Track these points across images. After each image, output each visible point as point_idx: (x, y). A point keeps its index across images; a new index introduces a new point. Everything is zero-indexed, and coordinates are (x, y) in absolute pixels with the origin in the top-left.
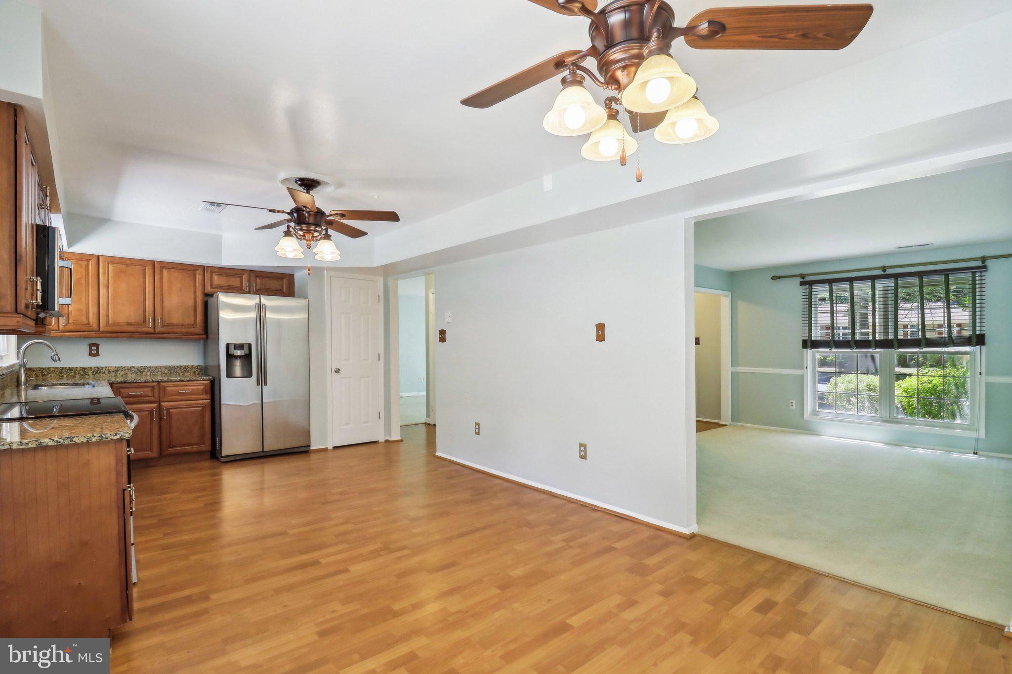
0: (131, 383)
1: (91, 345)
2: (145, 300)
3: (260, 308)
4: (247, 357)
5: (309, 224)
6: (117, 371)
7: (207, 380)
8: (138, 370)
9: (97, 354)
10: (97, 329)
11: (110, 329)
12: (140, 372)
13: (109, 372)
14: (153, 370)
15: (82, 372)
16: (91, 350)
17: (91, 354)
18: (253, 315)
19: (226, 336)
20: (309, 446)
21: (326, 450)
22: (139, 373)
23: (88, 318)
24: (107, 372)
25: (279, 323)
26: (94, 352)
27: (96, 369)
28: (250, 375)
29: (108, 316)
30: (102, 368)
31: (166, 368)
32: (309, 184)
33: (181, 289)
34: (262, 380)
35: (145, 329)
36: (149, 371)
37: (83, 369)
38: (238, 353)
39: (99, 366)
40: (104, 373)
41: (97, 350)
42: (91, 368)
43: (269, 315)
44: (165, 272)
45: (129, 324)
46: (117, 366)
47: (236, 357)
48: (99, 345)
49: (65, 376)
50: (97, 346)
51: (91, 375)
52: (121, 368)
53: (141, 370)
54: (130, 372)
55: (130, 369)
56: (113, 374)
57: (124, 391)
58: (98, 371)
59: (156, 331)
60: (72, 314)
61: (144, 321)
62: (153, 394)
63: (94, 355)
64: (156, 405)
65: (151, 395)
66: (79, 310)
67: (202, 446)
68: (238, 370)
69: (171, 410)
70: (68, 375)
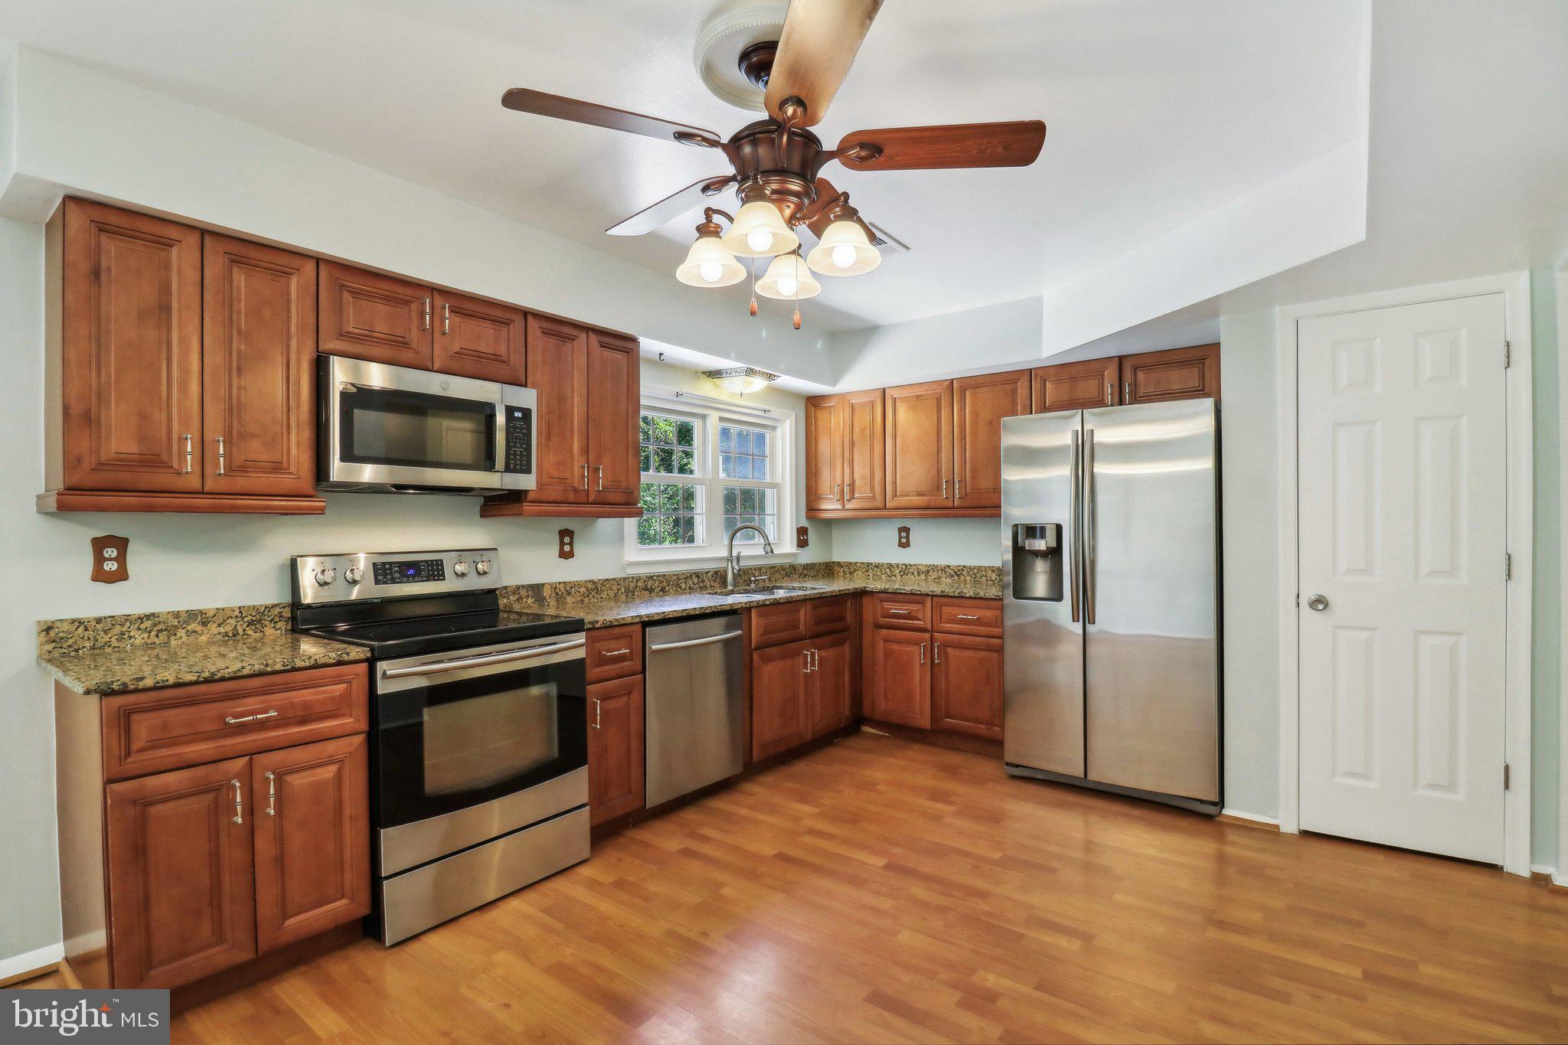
1: (901, 530)
2: (939, 450)
4: (1054, 554)
6: (928, 571)
8: (955, 572)
9: (907, 545)
10: (883, 505)
11: (895, 504)
12: (957, 575)
13: (919, 574)
15: (888, 570)
16: (901, 538)
17: (901, 545)
21: (1271, 832)
22: (956, 578)
24: (916, 573)
26: (904, 540)
27: (904, 567)
28: (1059, 596)
29: (896, 482)
30: (911, 566)
33: (991, 422)
34: (1085, 610)
36: (969, 575)
37: (890, 566)
39: (907, 563)
40: (913, 574)
41: (907, 537)
42: (898, 565)
44: (968, 394)
45: (921, 494)
46: (928, 563)
48: (909, 529)
49: (871, 575)
50: (907, 530)
51: (899, 577)
52: (934, 568)
53: (958, 572)
54: (944, 575)
56: (923, 577)
57: (887, 605)
58: (905, 570)
59: (956, 504)
60: (857, 483)
61: (939, 488)
62: (925, 616)
63: (904, 544)
64: (927, 636)
65: (920, 617)
66: (864, 478)
67: (995, 728)
68: (1039, 582)
69: (948, 649)
70: (874, 575)
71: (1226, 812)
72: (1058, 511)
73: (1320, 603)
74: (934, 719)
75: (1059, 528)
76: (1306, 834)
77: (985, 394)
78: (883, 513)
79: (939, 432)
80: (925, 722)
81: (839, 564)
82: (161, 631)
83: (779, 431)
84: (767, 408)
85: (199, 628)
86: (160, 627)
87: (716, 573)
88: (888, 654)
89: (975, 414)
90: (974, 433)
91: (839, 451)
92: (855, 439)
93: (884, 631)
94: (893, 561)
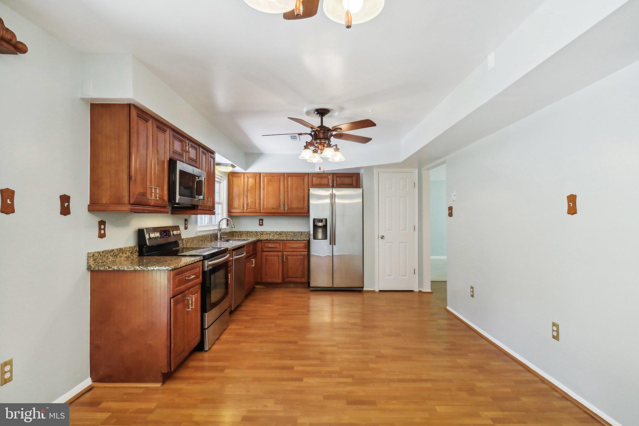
0: (269, 240)
1: (260, 220)
2: (280, 195)
3: (332, 196)
4: (325, 227)
5: (320, 139)
6: (270, 234)
7: (305, 240)
8: (280, 233)
9: (262, 225)
10: (259, 211)
11: (264, 211)
13: (267, 234)
14: (286, 233)
15: (255, 234)
16: (260, 222)
17: (260, 225)
18: (328, 201)
19: (314, 214)
20: (363, 287)
21: (373, 292)
22: (280, 235)
23: (255, 206)
24: (266, 234)
25: (344, 205)
26: (261, 223)
28: (326, 238)
29: (264, 204)
30: (264, 232)
31: (292, 233)
32: (322, 112)
33: (297, 188)
34: (333, 242)
35: (280, 211)
37: (256, 232)
38: (320, 224)
39: (262, 231)
40: (265, 234)
41: (262, 222)
42: (259, 232)
43: (337, 201)
44: (289, 178)
45: (273, 208)
46: (270, 231)
47: (319, 227)
49: (249, 235)
50: (262, 220)
51: (259, 236)
53: (281, 233)
54: (276, 235)
55: (276, 233)
57: (266, 244)
58: (262, 233)
59: (285, 212)
60: (249, 204)
61: (280, 206)
62: (280, 247)
63: (261, 225)
64: (281, 253)
65: (279, 247)
66: (252, 202)
67: (303, 279)
68: (320, 234)
69: (288, 257)
70: (250, 235)
71: (364, 289)
72: (325, 214)
73: (382, 237)
74: (283, 279)
75: (326, 220)
76: (380, 291)
77: (295, 179)
78: (259, 214)
79: (280, 189)
80: (280, 280)
81: (236, 232)
82: (114, 256)
83: (222, 184)
84: (223, 176)
85: (122, 255)
86: (115, 254)
87: (214, 235)
88: (266, 260)
89: (292, 185)
90: (291, 190)
91: (242, 192)
92: (249, 189)
93: (266, 253)
94: (257, 231)
